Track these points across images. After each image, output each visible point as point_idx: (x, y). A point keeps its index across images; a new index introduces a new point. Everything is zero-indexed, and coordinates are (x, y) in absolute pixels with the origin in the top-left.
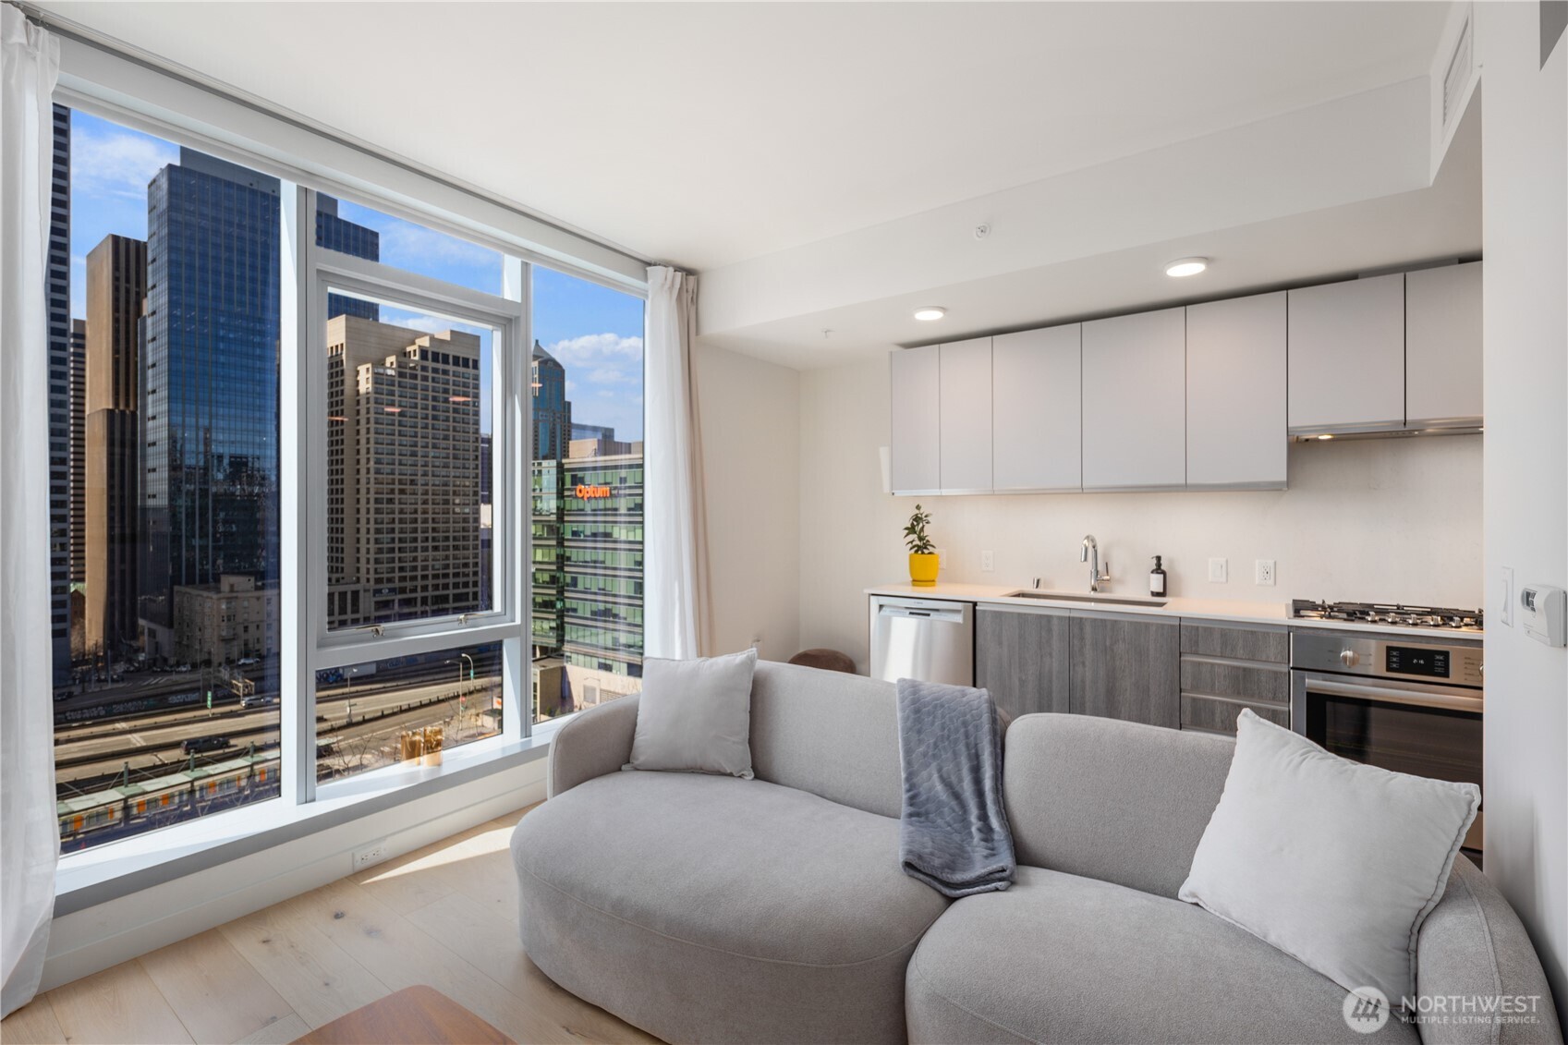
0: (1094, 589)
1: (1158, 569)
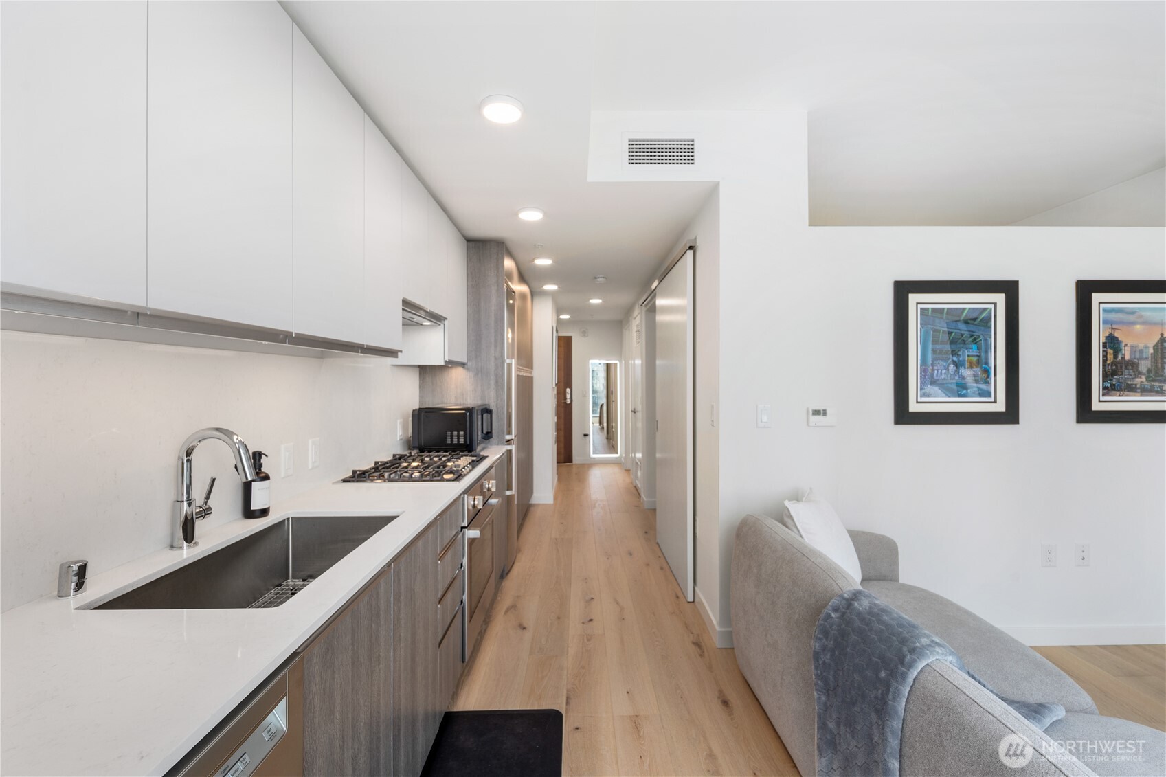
1: (261, 473)
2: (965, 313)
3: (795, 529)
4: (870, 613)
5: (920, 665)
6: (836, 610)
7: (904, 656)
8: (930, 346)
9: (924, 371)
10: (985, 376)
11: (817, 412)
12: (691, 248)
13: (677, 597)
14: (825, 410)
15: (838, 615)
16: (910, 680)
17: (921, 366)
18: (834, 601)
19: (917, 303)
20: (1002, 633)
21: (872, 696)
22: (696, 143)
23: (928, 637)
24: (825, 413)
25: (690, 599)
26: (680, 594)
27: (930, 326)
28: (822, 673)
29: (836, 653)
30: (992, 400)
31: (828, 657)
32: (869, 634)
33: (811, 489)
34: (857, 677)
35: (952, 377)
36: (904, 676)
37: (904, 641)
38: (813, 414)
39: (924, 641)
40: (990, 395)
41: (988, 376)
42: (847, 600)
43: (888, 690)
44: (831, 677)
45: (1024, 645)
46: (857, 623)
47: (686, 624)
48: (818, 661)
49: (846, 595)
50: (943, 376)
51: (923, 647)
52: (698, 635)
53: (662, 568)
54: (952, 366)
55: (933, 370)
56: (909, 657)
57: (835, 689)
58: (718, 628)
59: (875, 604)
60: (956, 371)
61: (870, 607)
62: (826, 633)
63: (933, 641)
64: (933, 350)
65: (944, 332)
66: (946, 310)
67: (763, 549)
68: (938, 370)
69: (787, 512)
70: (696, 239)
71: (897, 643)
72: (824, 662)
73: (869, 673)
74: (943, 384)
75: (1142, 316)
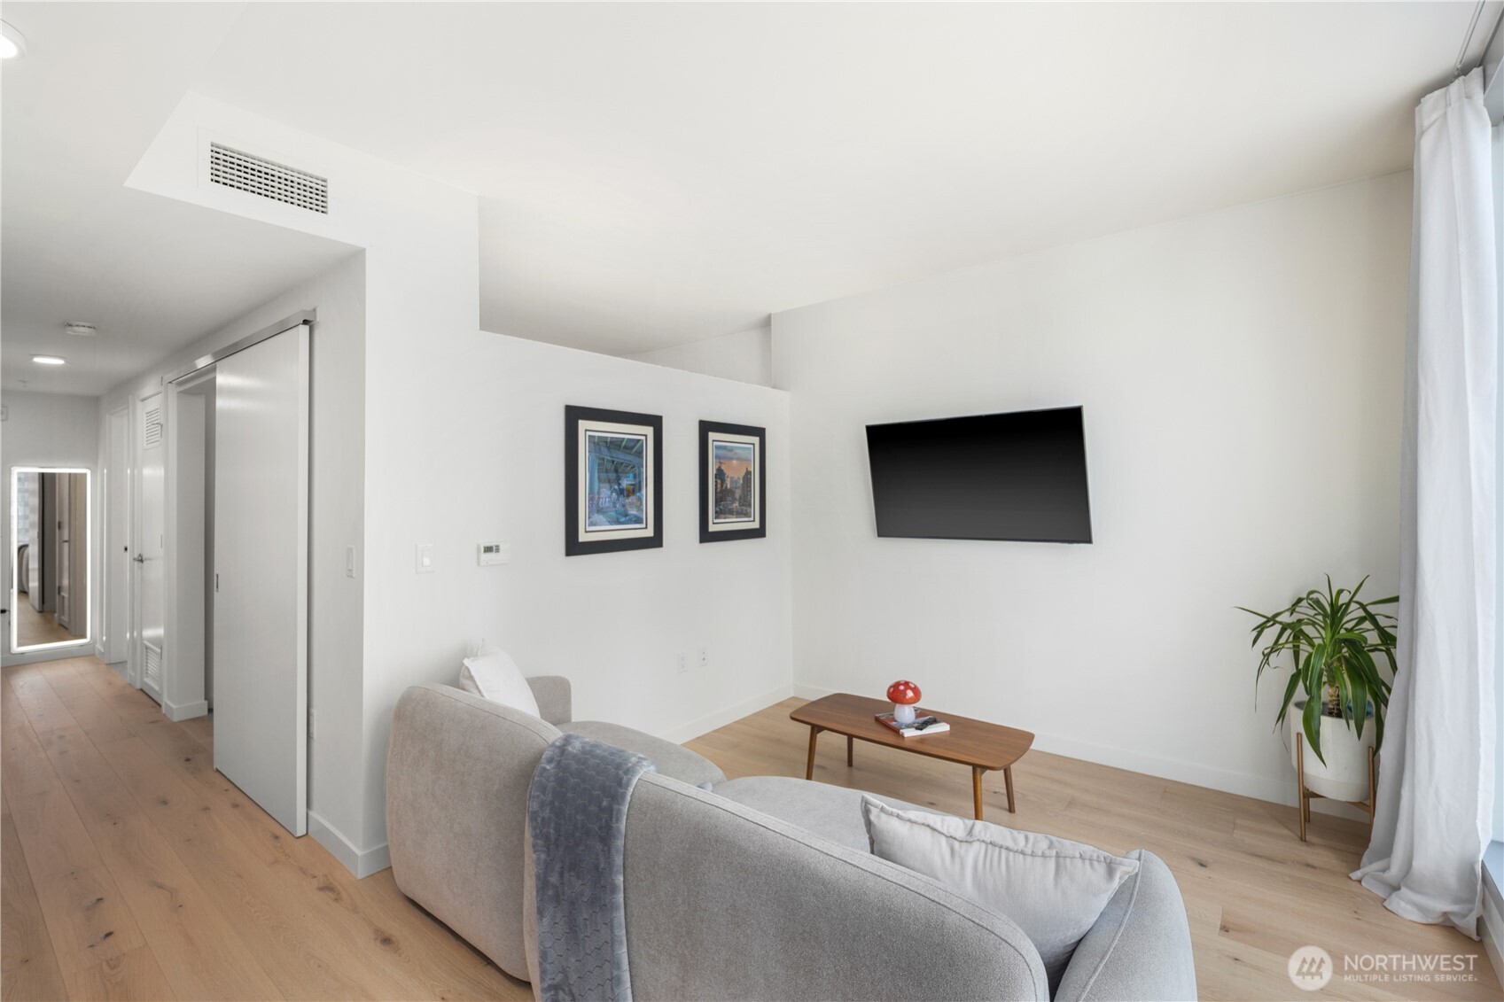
2: (624, 443)
3: (475, 691)
4: (584, 752)
5: (635, 781)
6: (550, 761)
7: (621, 779)
8: (596, 474)
9: (591, 499)
10: (639, 503)
11: (488, 549)
12: (305, 322)
13: (276, 837)
14: (497, 547)
15: (552, 765)
16: (628, 798)
17: (588, 495)
18: (547, 754)
19: (586, 430)
20: (661, 740)
21: (596, 828)
22: (329, 184)
23: (635, 756)
24: (498, 550)
25: (301, 831)
26: (280, 832)
27: (596, 454)
28: (541, 831)
29: (556, 803)
30: (644, 526)
31: (548, 811)
32: (587, 772)
33: (483, 640)
34: (580, 817)
35: (614, 506)
36: (623, 796)
37: (618, 767)
38: (485, 551)
39: (634, 760)
40: (641, 522)
41: (641, 504)
42: (559, 747)
43: (612, 814)
44: (552, 831)
45: (676, 745)
46: (574, 766)
47: (301, 869)
48: (536, 820)
49: (558, 744)
50: (607, 504)
51: (635, 765)
52: (326, 876)
53: (236, 806)
54: (614, 494)
55: (599, 498)
56: (625, 778)
57: (556, 840)
58: (359, 852)
59: (586, 743)
60: (617, 499)
61: (583, 747)
62: (543, 790)
63: (640, 758)
64: (599, 478)
65: (608, 461)
66: (609, 439)
67: (442, 724)
68: (602, 498)
69: (466, 673)
70: (314, 310)
71: (613, 770)
72: (543, 819)
73: (593, 808)
74: (607, 512)
75: (736, 454)
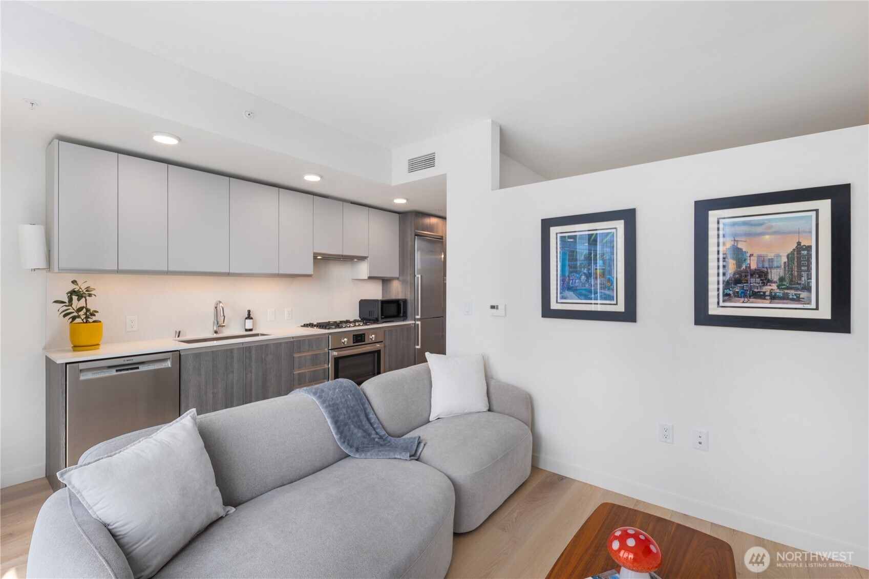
0: (216, 332)
1: (249, 317)
8: (567, 263)
9: (563, 280)
10: (609, 284)
11: (493, 307)
14: (497, 306)
17: (560, 277)
19: (557, 233)
24: (497, 308)
27: (566, 249)
30: (615, 302)
35: (583, 285)
38: (490, 308)
40: (613, 299)
41: (612, 284)
50: (577, 284)
54: (583, 277)
55: (569, 280)
60: (586, 281)
64: (569, 265)
65: (577, 252)
66: (578, 237)
68: (572, 280)
74: (576, 290)
75: (771, 227)
